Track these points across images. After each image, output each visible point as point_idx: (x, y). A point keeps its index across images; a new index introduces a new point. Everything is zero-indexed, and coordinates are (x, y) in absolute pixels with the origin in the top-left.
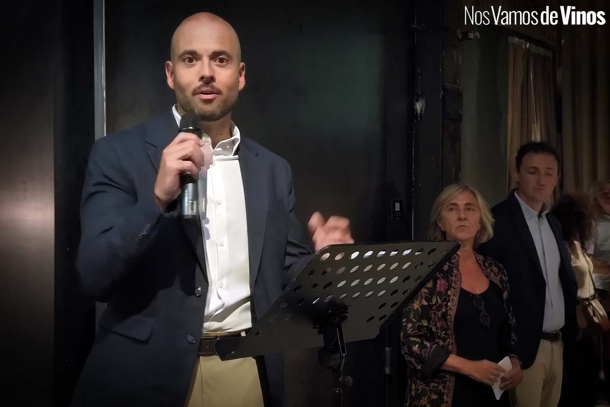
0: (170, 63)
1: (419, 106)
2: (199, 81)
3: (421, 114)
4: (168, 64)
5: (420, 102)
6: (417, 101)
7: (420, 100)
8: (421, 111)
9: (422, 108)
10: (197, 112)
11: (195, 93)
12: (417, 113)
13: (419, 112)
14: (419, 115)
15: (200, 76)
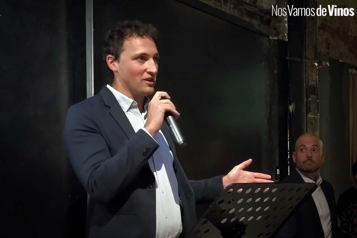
0: (295, 153)
1: (291, 108)
2: (306, 158)
3: (292, 113)
4: (294, 153)
5: (292, 105)
6: (290, 104)
7: (292, 104)
8: (293, 111)
9: (293, 109)
10: (305, 170)
11: (304, 163)
12: (290, 112)
13: (291, 112)
14: (291, 113)
15: (307, 156)
